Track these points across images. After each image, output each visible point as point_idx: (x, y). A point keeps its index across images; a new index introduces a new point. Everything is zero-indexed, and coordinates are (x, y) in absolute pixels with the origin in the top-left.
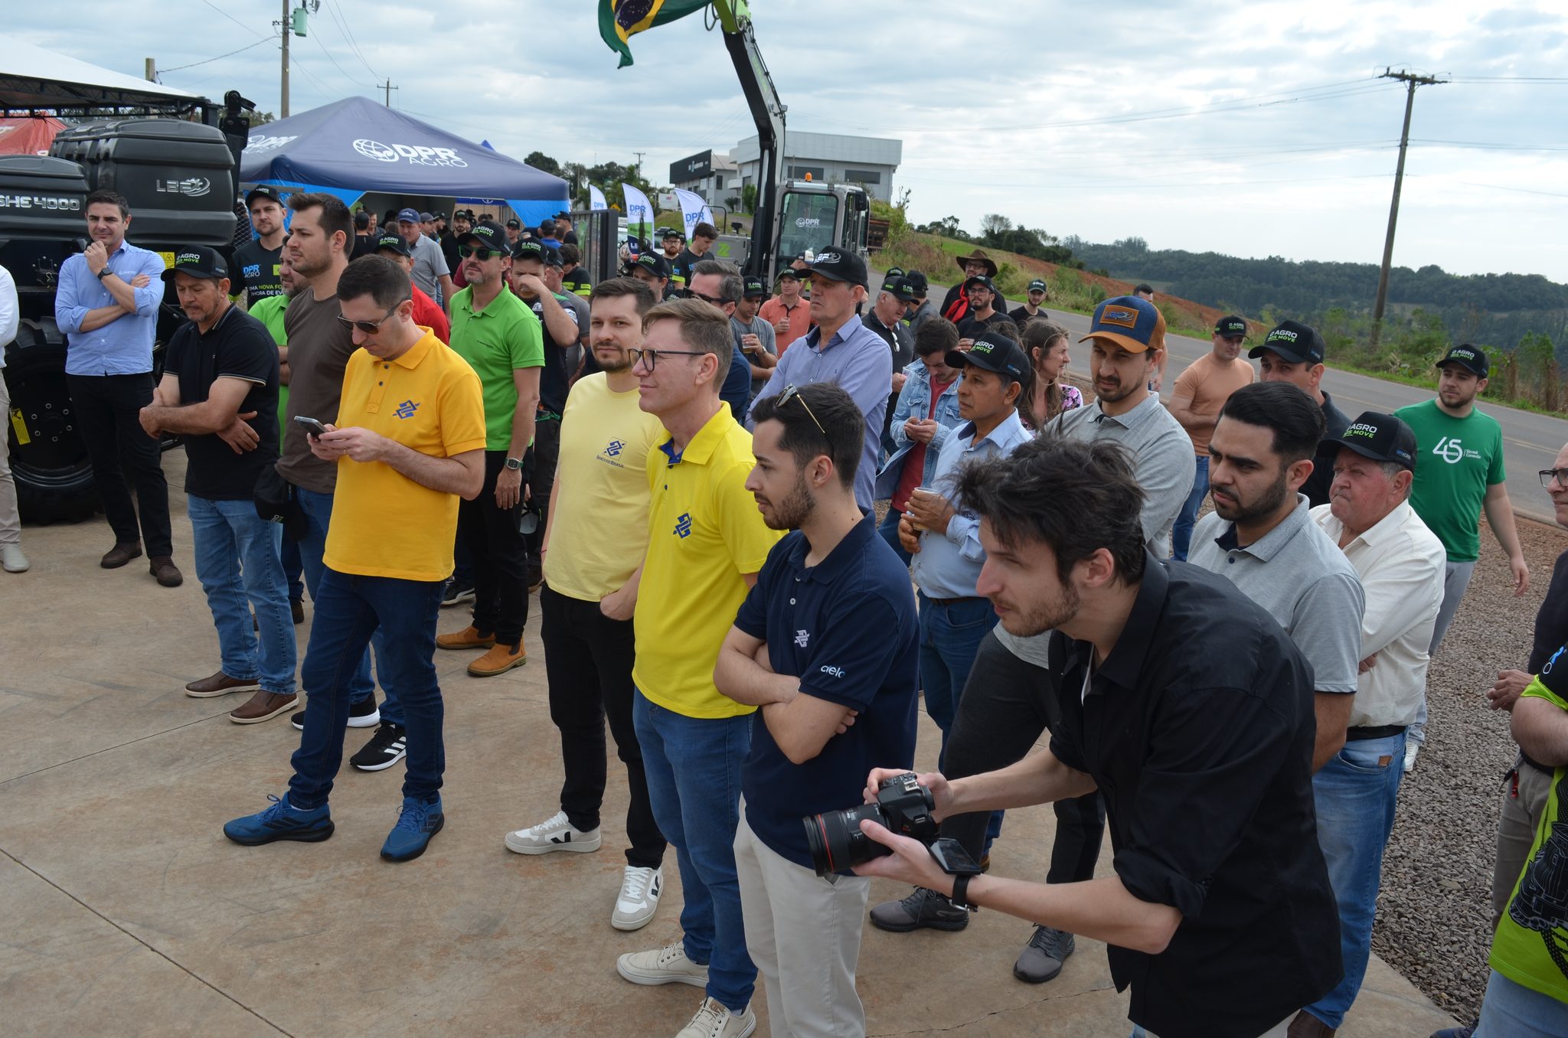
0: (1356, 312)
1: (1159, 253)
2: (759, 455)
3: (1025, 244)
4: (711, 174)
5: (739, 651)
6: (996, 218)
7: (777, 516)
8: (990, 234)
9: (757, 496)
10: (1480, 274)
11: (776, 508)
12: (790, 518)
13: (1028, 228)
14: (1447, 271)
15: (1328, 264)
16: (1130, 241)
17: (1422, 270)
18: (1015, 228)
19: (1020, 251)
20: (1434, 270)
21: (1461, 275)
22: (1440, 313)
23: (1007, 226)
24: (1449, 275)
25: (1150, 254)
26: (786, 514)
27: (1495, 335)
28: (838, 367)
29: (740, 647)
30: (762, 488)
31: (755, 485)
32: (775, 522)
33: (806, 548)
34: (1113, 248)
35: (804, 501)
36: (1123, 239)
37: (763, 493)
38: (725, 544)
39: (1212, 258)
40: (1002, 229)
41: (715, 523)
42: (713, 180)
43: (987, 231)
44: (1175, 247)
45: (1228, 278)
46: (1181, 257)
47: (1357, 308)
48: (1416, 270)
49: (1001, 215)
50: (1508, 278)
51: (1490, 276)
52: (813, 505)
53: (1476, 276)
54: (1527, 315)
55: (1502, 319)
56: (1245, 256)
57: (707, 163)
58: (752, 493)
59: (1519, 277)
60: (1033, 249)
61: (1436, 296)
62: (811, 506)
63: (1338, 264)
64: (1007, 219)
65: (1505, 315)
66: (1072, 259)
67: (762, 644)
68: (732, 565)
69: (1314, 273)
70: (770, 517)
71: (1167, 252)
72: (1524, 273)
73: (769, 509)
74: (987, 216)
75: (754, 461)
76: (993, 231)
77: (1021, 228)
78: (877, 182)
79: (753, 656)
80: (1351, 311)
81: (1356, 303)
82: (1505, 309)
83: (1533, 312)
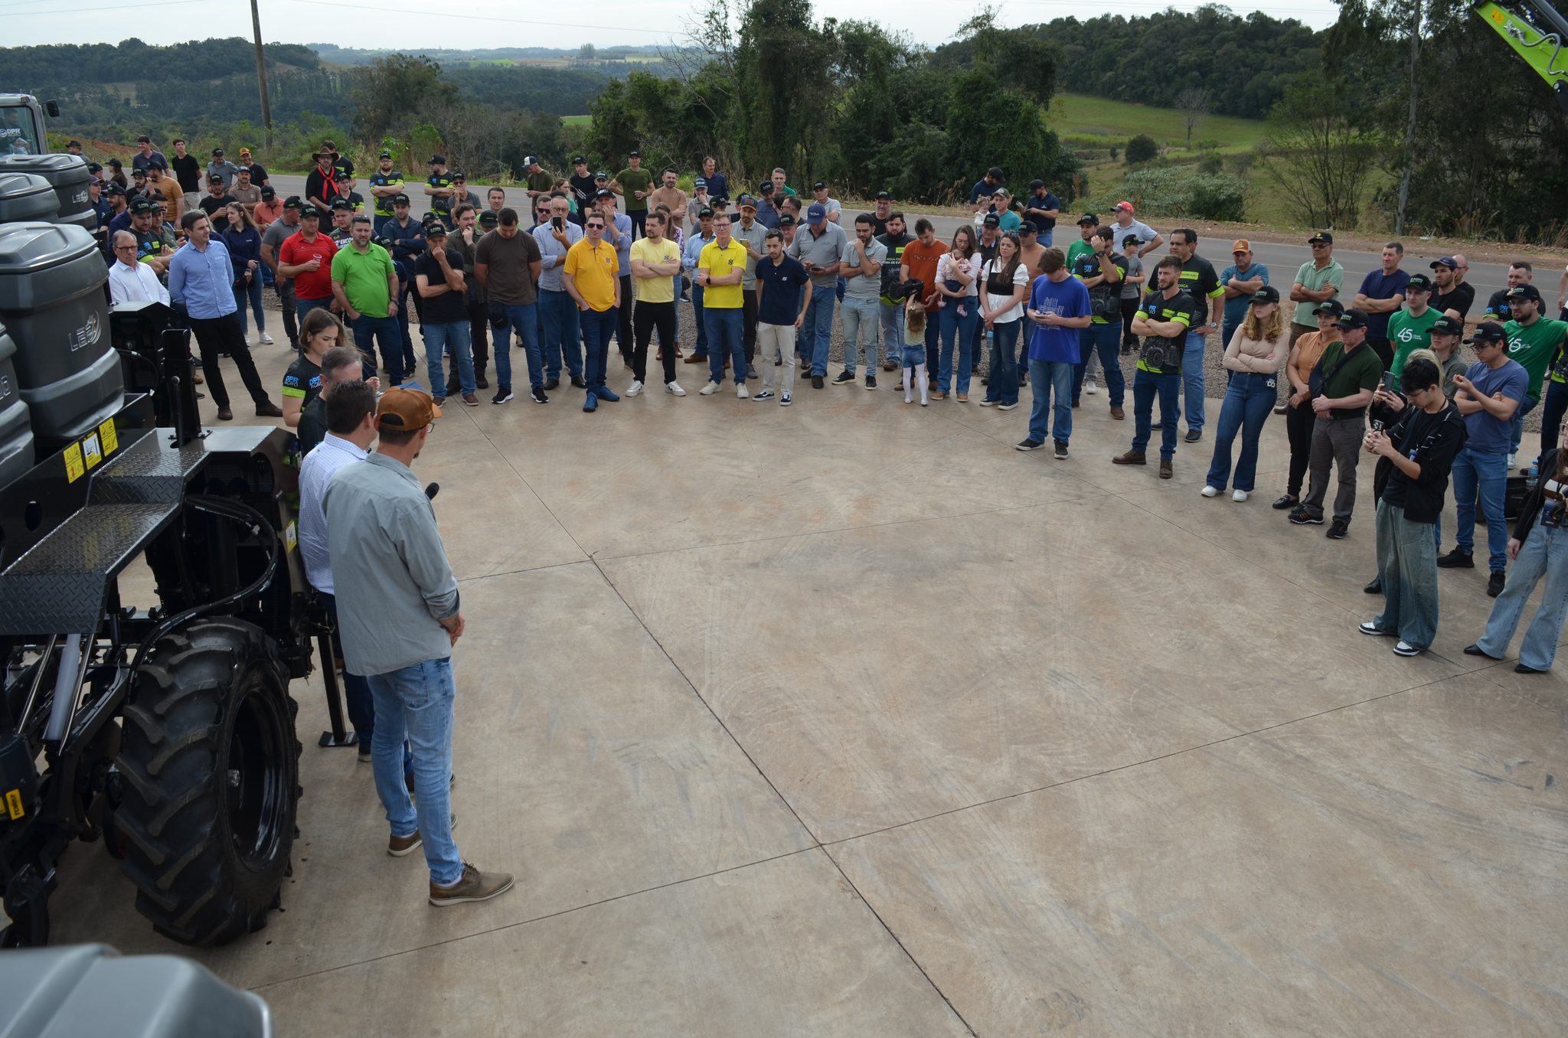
0: (67, 99)
14: (148, 44)
17: (122, 44)
20: (134, 43)
21: (164, 46)
22: (156, 87)
24: (151, 47)
27: (215, 103)
47: (67, 95)
48: (116, 45)
50: (211, 44)
53: (179, 45)
54: (239, 79)
55: (217, 86)
59: (220, 41)
61: (145, 72)
63: (29, 47)
65: (219, 82)
72: (224, 36)
80: (61, 99)
81: (64, 89)
82: (217, 76)
83: (244, 76)
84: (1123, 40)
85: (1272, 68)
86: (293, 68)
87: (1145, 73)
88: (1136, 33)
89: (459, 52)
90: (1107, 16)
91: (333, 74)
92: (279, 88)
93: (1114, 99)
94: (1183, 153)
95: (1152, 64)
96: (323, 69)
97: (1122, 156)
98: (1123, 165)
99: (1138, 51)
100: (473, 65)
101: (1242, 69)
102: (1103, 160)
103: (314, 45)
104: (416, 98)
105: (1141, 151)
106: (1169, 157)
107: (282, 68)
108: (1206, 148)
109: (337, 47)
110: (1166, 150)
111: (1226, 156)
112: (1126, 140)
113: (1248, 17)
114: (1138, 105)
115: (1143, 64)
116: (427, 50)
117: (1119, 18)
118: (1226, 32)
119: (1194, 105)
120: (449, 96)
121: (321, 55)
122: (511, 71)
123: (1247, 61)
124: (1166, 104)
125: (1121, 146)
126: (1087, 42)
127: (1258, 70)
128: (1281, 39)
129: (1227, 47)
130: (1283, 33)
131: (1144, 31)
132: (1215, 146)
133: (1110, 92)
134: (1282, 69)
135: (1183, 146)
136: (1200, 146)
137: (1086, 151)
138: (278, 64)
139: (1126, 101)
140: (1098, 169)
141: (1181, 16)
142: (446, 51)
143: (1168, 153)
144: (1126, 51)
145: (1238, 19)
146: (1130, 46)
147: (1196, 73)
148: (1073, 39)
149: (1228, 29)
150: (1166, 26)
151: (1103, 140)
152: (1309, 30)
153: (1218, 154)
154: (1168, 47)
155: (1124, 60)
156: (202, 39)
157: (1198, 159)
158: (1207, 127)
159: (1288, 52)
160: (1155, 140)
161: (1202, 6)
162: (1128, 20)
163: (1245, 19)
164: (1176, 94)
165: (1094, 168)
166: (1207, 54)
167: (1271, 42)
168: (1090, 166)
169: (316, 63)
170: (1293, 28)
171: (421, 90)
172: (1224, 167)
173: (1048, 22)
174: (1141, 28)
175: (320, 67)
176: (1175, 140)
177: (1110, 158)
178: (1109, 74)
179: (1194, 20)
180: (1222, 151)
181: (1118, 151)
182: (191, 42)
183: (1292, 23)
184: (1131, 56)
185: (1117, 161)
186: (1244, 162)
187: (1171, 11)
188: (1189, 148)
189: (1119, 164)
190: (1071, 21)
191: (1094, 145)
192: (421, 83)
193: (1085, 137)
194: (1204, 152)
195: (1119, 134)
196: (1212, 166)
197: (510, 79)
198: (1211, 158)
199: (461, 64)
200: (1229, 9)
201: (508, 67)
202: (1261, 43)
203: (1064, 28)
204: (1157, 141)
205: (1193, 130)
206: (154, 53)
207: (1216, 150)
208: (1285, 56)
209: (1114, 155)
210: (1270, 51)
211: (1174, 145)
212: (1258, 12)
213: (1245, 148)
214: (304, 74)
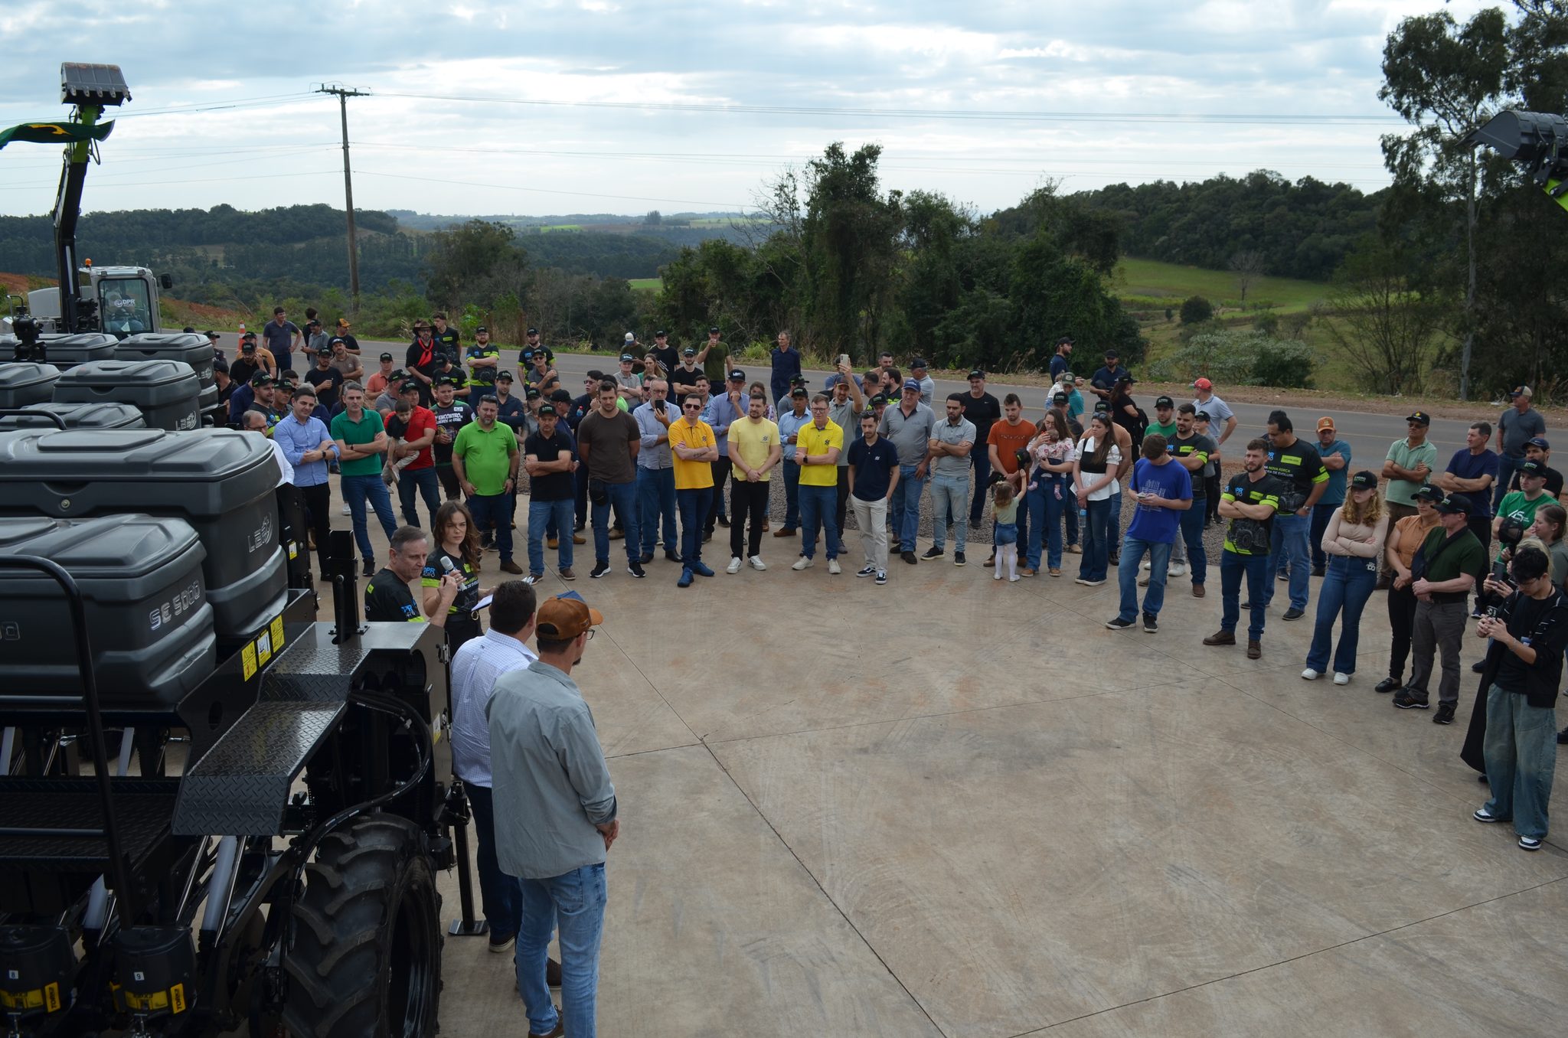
0: (158, 260)
10: (269, 209)
14: (238, 209)
17: (213, 209)
20: (225, 209)
21: (252, 211)
22: (243, 250)
24: (241, 212)
27: (298, 265)
45: (9, 240)
47: (159, 256)
48: (207, 210)
50: (296, 209)
51: (280, 209)
53: (266, 211)
54: (321, 242)
55: (300, 249)
56: (22, 213)
59: (305, 208)
61: (234, 235)
63: (127, 212)
65: (302, 245)
72: (309, 203)
80: (153, 260)
81: (157, 251)
82: (300, 240)
83: (326, 240)
84: (1174, 205)
85: (1324, 231)
86: (372, 233)
87: (1198, 236)
88: (1188, 199)
89: (531, 218)
90: (1160, 182)
91: (411, 238)
92: (360, 252)
93: (1168, 262)
94: (1237, 313)
95: (1204, 227)
96: (402, 235)
97: (1177, 318)
98: (1179, 326)
99: (1190, 215)
100: (544, 230)
101: (1294, 232)
102: (1159, 321)
103: (394, 211)
104: (490, 263)
105: (1196, 312)
106: (1224, 317)
107: (363, 234)
108: (1261, 308)
109: (415, 213)
110: (1221, 311)
111: (1281, 317)
112: (1180, 301)
113: (1299, 182)
114: (1191, 267)
115: (1196, 228)
116: (501, 216)
117: (1172, 184)
118: (1277, 197)
119: (1247, 267)
120: (519, 260)
121: (400, 220)
122: (580, 236)
123: (1299, 224)
124: (1219, 266)
125: (1176, 306)
126: (1141, 207)
127: (1309, 232)
128: (1332, 201)
129: (1278, 210)
130: (1334, 197)
131: (1196, 196)
132: (1270, 306)
133: (1164, 255)
134: (1333, 232)
135: (1238, 307)
136: (1255, 307)
137: (1141, 312)
138: (359, 228)
139: (1180, 263)
140: (1154, 330)
141: (1233, 181)
142: (519, 218)
143: (1223, 314)
144: (1179, 215)
145: (1287, 184)
146: (1181, 211)
147: (1248, 236)
148: (1126, 205)
149: (1278, 193)
150: (1218, 191)
151: (1159, 301)
152: (1358, 193)
153: (1273, 314)
154: (1219, 211)
155: (1177, 224)
156: (288, 205)
157: (1252, 320)
158: (1261, 289)
159: (1339, 214)
160: (1209, 301)
161: (1252, 171)
162: (1180, 185)
163: (1294, 184)
164: (1229, 257)
165: (1149, 329)
166: (1259, 218)
167: (1321, 205)
168: (1145, 327)
169: (395, 228)
170: (1343, 192)
171: (494, 255)
172: (1280, 327)
173: (1101, 189)
174: (1192, 193)
175: (399, 232)
176: (1230, 300)
177: (1166, 319)
178: (1163, 238)
179: (1245, 187)
180: (1277, 311)
181: (1173, 312)
182: (278, 208)
183: (1341, 187)
184: (1185, 220)
185: (1172, 322)
186: (1299, 322)
187: (1222, 177)
188: (1244, 309)
189: (1174, 325)
190: (1124, 187)
191: (1149, 306)
192: (495, 249)
193: (1140, 298)
194: (1259, 312)
195: (1173, 296)
196: (1268, 325)
197: (579, 244)
198: (1266, 318)
199: (532, 230)
200: (1279, 175)
201: (577, 232)
202: (1313, 207)
203: (1117, 194)
204: (1212, 302)
205: (1247, 291)
206: (243, 218)
207: (1271, 310)
208: (1336, 218)
209: (1169, 316)
210: (1321, 214)
211: (1229, 305)
212: (1309, 177)
213: (1298, 307)
214: (383, 239)
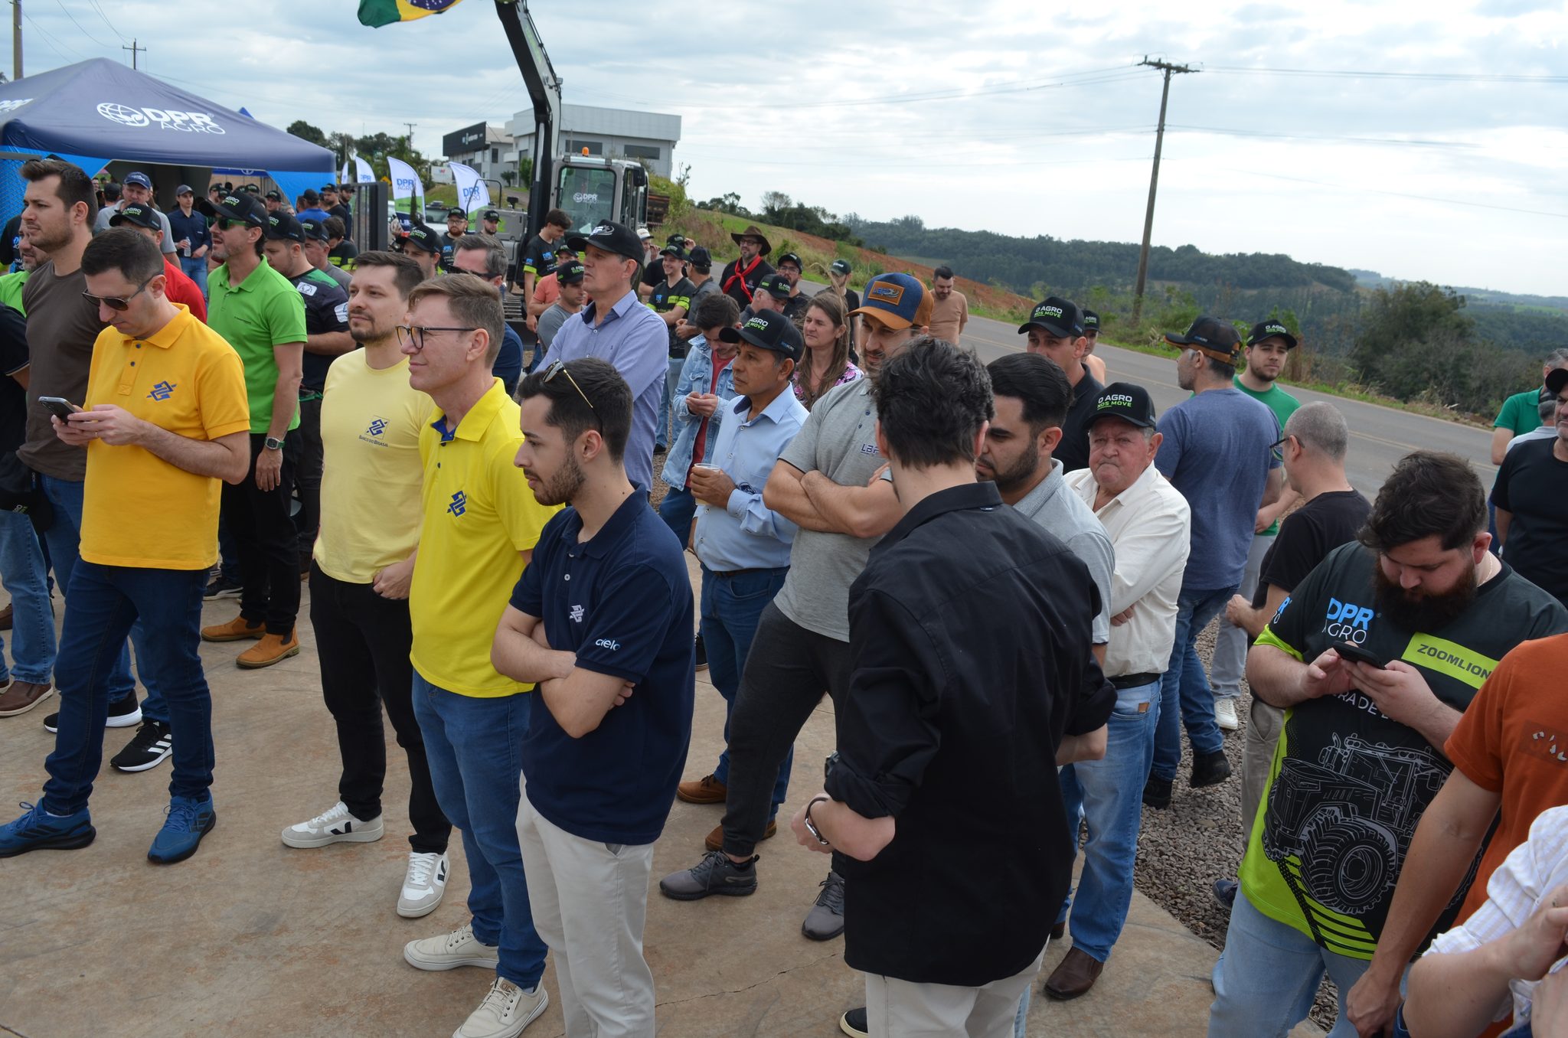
0: (1119, 289)
1: (935, 231)
2: (527, 431)
3: (805, 221)
4: (487, 147)
5: (515, 630)
6: (777, 196)
7: (547, 492)
8: (770, 211)
9: (526, 472)
10: (1232, 253)
11: (546, 484)
12: (560, 493)
13: (807, 205)
14: (1202, 250)
15: (1094, 243)
16: (907, 219)
17: (1180, 249)
18: (794, 205)
19: (800, 228)
20: (1190, 249)
21: (1215, 254)
22: (1196, 290)
23: (787, 203)
24: (1204, 254)
25: (926, 231)
26: (556, 490)
27: (1245, 311)
28: (614, 343)
29: (516, 626)
30: (531, 465)
31: (525, 462)
32: (546, 498)
33: (579, 524)
34: (890, 226)
35: (573, 476)
36: (901, 217)
37: (532, 469)
38: (500, 521)
39: (985, 236)
40: (783, 206)
41: (490, 500)
42: (488, 153)
43: (767, 208)
44: (951, 226)
45: (1000, 256)
46: (956, 235)
47: (1121, 285)
48: (1174, 249)
49: (781, 192)
50: (1258, 258)
51: (1241, 255)
52: (583, 480)
53: (1228, 255)
54: (1273, 292)
55: (1252, 296)
56: (1016, 234)
57: (481, 135)
58: (522, 469)
59: (1266, 256)
60: (812, 227)
61: (1192, 274)
62: (581, 481)
63: (1102, 243)
64: (787, 197)
65: (1254, 292)
66: (851, 237)
67: (539, 622)
68: (509, 543)
69: (1081, 252)
70: (540, 493)
71: (943, 230)
72: (1272, 252)
73: (539, 485)
74: (767, 193)
75: (524, 436)
76: (773, 208)
77: (801, 206)
78: (656, 157)
79: (530, 634)
80: (1115, 288)
81: (1120, 280)
82: (1255, 286)
83: (1279, 290)
86: (1326, 288)
89: (1507, 295)
91: (1365, 299)
92: (1309, 306)
96: (1357, 295)
100: (1518, 310)
103: (1358, 271)
104: (1426, 328)
107: (1318, 287)
109: (1379, 275)
116: (1472, 289)
120: (1462, 330)
121: (1359, 280)
122: (1558, 320)
138: (1315, 283)
142: (1494, 293)
156: (1250, 252)
169: (1352, 286)
171: (1435, 321)
175: (1354, 291)
182: (1240, 254)
197: (1555, 328)
199: (1504, 307)
201: (1558, 316)
206: (1205, 259)
214: (1336, 295)
